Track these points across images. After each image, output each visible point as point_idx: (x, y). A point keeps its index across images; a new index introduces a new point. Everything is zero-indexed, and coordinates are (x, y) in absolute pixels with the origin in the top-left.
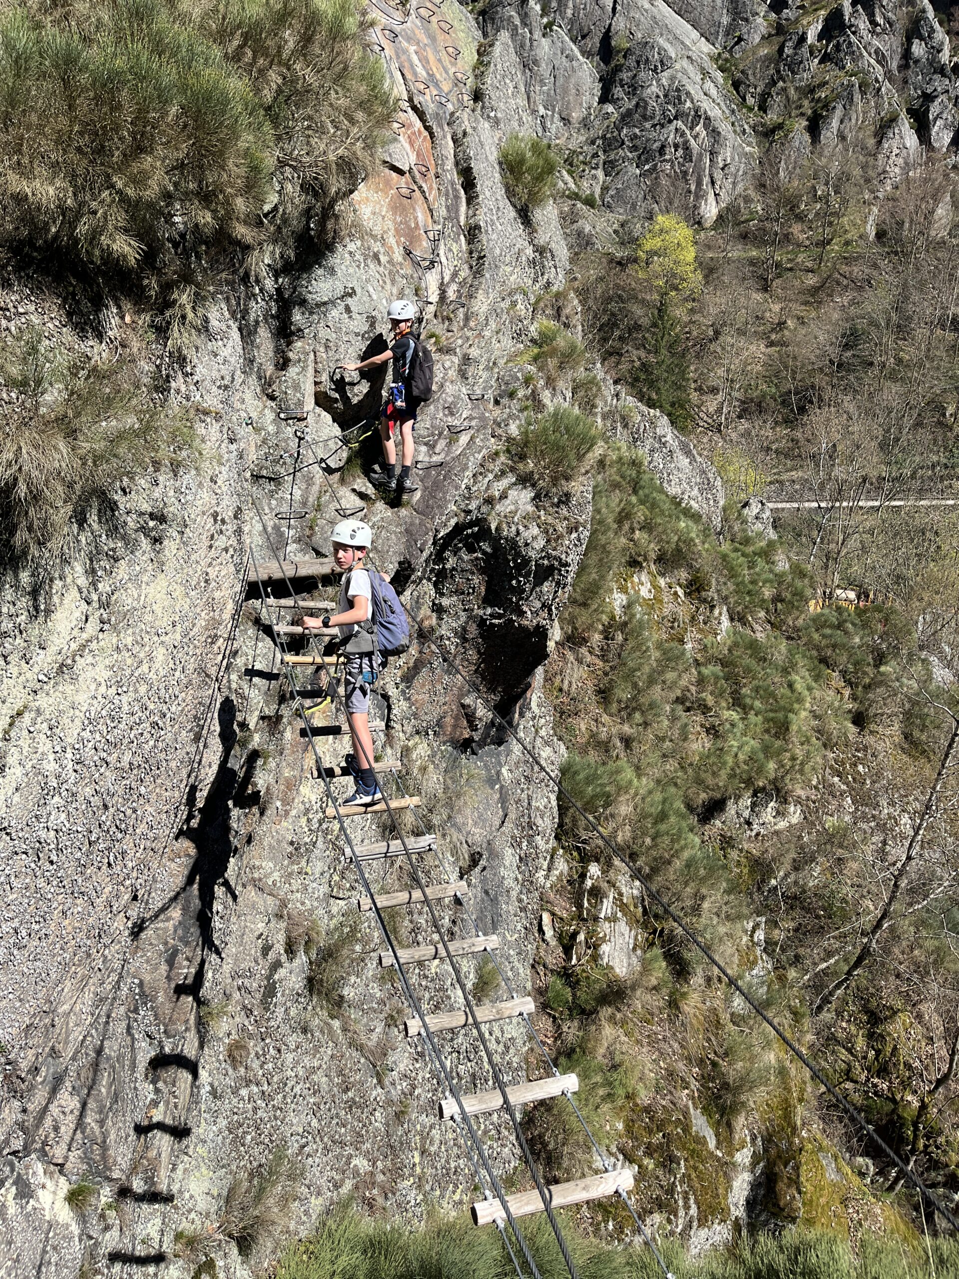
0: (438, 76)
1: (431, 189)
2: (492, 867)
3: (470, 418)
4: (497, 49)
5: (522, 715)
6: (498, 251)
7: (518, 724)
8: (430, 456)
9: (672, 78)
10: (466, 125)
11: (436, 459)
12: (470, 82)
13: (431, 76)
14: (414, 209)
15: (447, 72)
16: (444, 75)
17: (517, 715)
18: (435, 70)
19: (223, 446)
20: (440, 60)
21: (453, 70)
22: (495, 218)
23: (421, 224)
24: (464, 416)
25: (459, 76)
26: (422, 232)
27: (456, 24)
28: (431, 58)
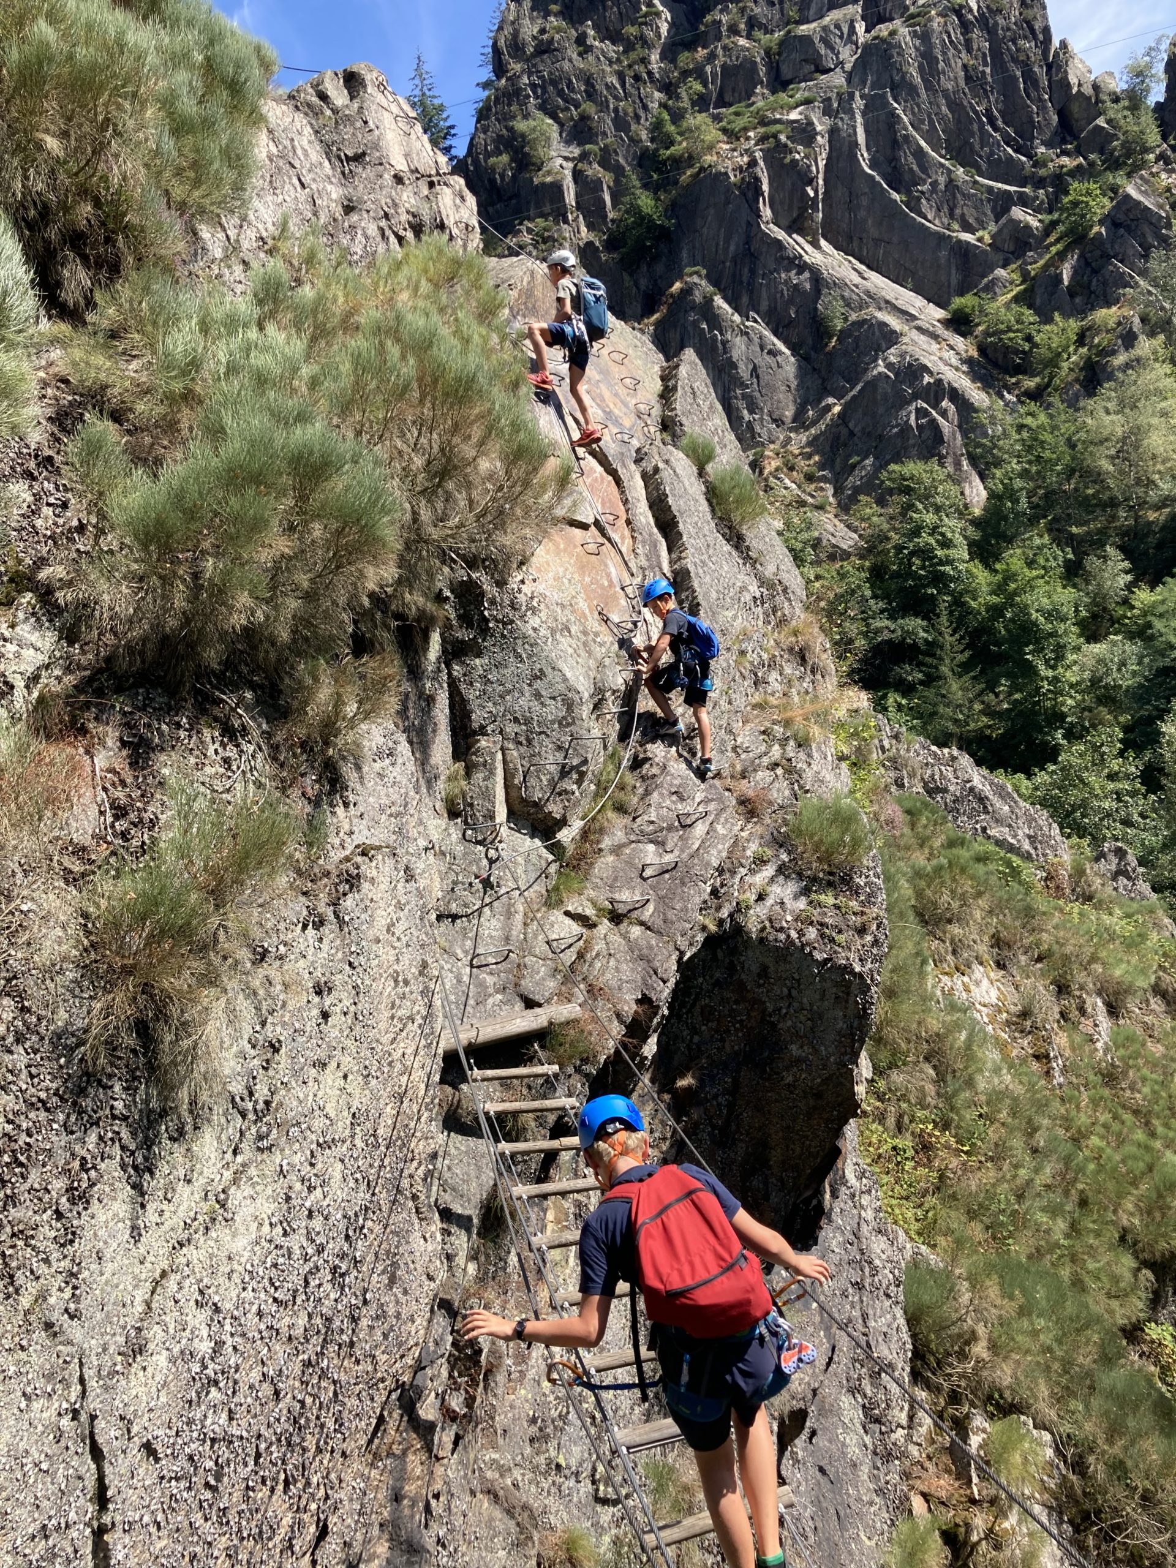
0: (616, 411)
1: (623, 538)
2: (825, 1429)
3: (706, 801)
4: (683, 371)
5: (835, 1195)
6: (714, 595)
7: (831, 1209)
8: (661, 856)
9: (902, 355)
10: (656, 460)
11: (668, 858)
12: (656, 411)
13: (608, 414)
14: (606, 565)
15: (626, 405)
16: (624, 409)
17: (828, 1196)
18: (612, 406)
19: (400, 886)
20: (616, 395)
21: (634, 402)
22: (705, 557)
23: (615, 580)
24: (698, 800)
25: (642, 407)
26: (618, 589)
27: (630, 352)
28: (607, 394)
